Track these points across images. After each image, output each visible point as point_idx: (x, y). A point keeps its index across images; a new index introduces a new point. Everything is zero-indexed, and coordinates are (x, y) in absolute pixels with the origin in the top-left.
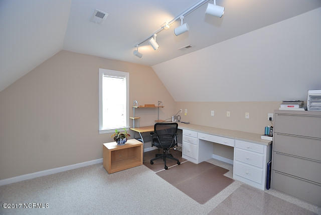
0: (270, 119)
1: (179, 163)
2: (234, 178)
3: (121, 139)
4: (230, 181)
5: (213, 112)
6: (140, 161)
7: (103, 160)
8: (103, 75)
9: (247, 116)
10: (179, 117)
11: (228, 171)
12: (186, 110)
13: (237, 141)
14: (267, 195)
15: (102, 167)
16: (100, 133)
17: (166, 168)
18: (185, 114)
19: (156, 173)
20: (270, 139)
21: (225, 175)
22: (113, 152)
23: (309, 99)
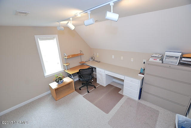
0: (144, 63)
1: (95, 88)
2: (124, 94)
3: (59, 81)
4: (122, 96)
5: (114, 56)
6: (73, 90)
7: (51, 91)
8: (39, 40)
9: (132, 60)
10: (94, 58)
11: (121, 89)
12: (98, 54)
13: (126, 77)
14: (139, 103)
15: (51, 96)
16: (46, 77)
17: (88, 92)
18: (97, 56)
19: (83, 97)
20: (143, 76)
21: (119, 93)
22: (56, 90)
23: (165, 56)
